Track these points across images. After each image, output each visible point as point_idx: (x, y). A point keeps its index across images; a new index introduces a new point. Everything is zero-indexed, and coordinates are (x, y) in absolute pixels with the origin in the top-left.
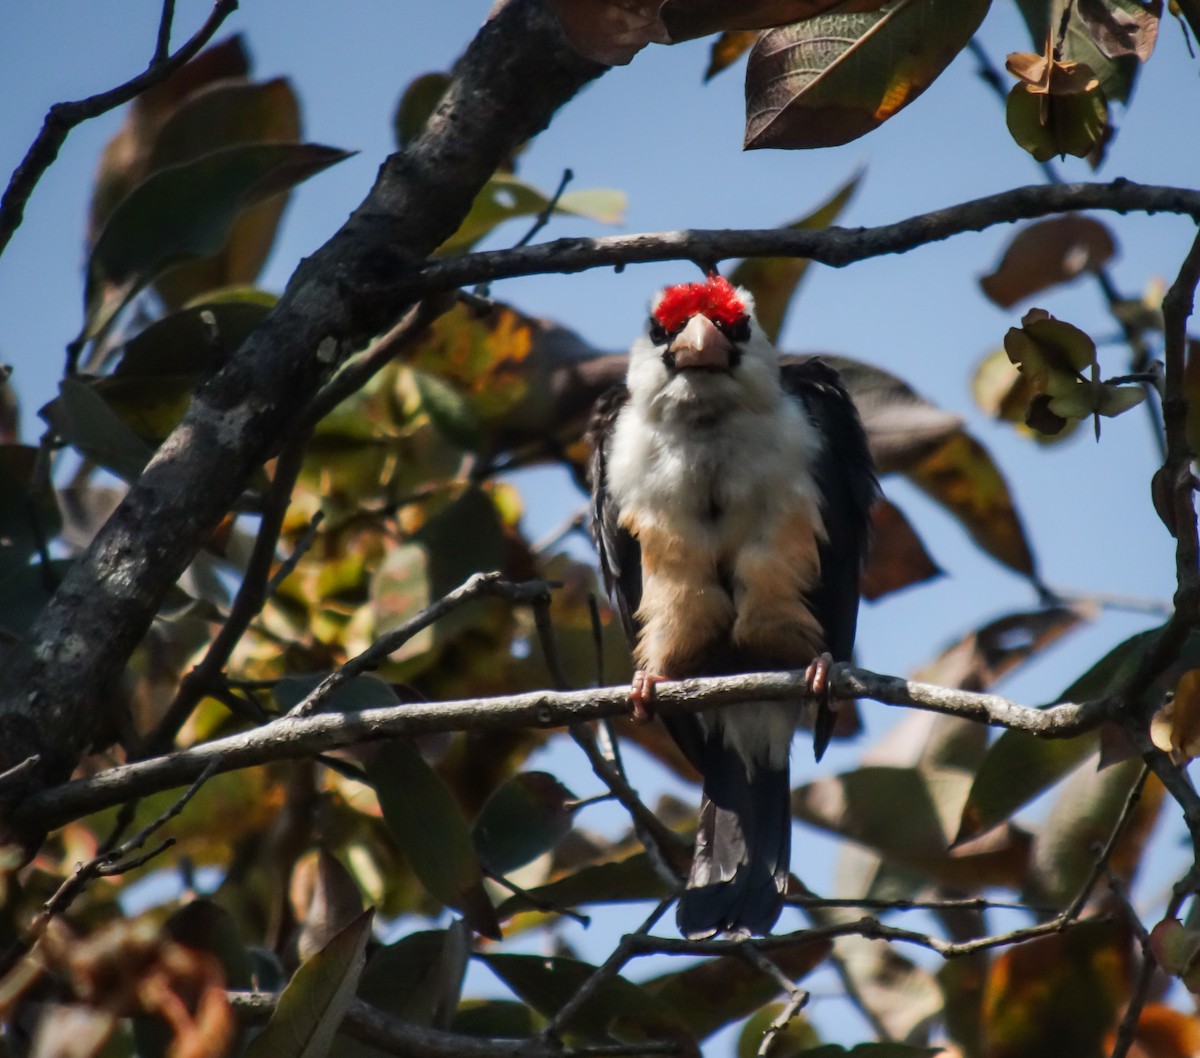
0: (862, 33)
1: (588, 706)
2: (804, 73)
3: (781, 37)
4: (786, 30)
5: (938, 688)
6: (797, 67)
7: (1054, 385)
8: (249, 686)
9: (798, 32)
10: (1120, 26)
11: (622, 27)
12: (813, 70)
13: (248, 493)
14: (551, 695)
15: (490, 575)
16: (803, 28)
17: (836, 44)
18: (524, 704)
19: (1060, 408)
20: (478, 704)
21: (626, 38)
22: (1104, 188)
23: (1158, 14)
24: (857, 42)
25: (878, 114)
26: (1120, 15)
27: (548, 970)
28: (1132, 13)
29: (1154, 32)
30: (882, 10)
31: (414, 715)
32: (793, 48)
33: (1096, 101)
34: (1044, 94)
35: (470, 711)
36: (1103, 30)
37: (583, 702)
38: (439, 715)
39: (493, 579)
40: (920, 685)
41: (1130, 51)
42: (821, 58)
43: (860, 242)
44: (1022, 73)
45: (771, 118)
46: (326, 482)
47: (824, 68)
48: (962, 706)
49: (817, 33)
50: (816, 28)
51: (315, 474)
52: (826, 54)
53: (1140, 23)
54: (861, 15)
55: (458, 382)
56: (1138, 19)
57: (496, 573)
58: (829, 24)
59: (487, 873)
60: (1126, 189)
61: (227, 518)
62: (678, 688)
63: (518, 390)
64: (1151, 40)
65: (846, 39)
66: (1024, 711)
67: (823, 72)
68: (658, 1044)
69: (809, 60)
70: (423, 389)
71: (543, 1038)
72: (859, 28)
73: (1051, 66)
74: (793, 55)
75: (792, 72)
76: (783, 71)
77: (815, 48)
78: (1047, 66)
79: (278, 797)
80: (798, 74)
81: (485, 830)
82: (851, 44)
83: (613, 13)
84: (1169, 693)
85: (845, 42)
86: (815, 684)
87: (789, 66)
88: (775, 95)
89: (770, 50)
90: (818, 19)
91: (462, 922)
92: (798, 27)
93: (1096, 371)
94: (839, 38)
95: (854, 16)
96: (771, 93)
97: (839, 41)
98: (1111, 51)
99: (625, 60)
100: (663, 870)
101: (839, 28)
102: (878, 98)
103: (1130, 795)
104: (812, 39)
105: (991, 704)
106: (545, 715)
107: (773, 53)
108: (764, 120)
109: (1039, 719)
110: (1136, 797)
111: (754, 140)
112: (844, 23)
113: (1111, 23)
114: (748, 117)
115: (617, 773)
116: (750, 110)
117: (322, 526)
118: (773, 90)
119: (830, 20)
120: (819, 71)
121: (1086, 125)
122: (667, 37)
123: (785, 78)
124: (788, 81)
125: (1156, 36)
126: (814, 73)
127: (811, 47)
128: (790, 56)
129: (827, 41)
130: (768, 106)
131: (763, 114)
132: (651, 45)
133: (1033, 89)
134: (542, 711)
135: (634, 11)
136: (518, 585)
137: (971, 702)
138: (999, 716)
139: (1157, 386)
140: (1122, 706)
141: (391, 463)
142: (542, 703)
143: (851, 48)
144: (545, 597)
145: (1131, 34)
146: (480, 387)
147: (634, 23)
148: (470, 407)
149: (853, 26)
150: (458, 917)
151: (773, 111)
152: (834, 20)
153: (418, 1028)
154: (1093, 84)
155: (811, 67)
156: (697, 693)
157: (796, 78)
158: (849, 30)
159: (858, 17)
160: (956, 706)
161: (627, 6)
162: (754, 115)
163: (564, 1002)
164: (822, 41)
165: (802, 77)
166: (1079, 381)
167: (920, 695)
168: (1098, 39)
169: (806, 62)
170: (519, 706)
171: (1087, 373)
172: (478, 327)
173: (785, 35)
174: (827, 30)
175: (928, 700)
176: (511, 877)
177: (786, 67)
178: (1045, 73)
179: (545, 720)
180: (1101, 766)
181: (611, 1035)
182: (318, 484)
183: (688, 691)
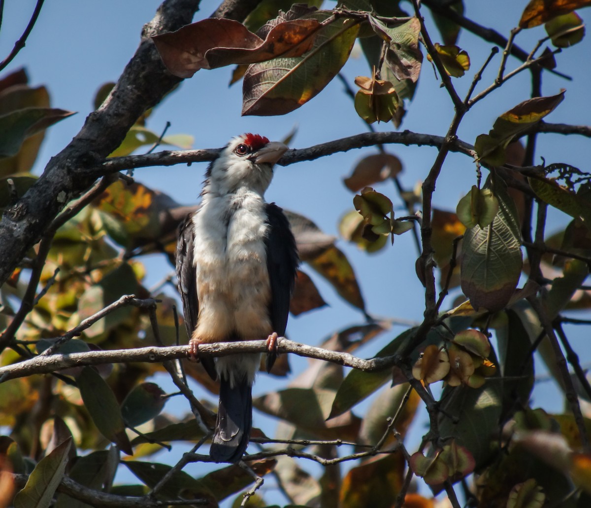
0: (294, 66)
1: (171, 353)
2: (268, 83)
3: (259, 67)
4: (261, 64)
5: (323, 349)
6: (265, 80)
7: (374, 221)
8: (26, 343)
9: (266, 65)
10: (404, 66)
11: (189, 61)
12: (272, 82)
13: (27, 259)
14: (155, 349)
15: (130, 296)
16: (268, 63)
17: (282, 71)
18: (144, 352)
19: (377, 231)
20: (123, 352)
21: (191, 66)
22: (400, 134)
23: (421, 61)
24: (292, 70)
25: (300, 102)
26: (405, 61)
27: (152, 469)
28: (410, 60)
29: (419, 69)
30: (302, 56)
31: (95, 356)
32: (264, 72)
33: (393, 98)
34: (371, 94)
35: (120, 355)
36: (397, 68)
37: (169, 352)
38: (106, 356)
39: (132, 298)
40: (314, 348)
41: (408, 77)
42: (276, 77)
43: (294, 155)
44: (362, 85)
45: (253, 102)
46: (60, 259)
47: (277, 81)
48: (332, 358)
49: (274, 66)
50: (274, 63)
51: (55, 254)
52: (278, 74)
53: (413, 65)
54: (294, 58)
55: (118, 216)
56: (413, 63)
57: (133, 295)
58: (279, 62)
59: (127, 426)
60: (409, 135)
61: (17, 271)
62: (210, 347)
63: (144, 221)
64: (418, 72)
65: (286, 69)
66: (359, 360)
67: (276, 83)
68: (198, 500)
69: (270, 77)
70: (103, 219)
71: (149, 497)
72: (292, 63)
73: (374, 82)
74: (264, 75)
75: (263, 83)
76: (259, 82)
77: (273, 72)
78: (372, 82)
79: (36, 396)
80: (266, 83)
81: (127, 408)
82: (289, 71)
83: (185, 55)
84: (422, 354)
85: (286, 70)
86: (270, 347)
87: (262, 80)
88: (255, 93)
89: (254, 73)
90: (275, 60)
91: (116, 447)
92: (266, 63)
93: (393, 215)
94: (284, 68)
95: (290, 59)
96: (254, 92)
97: (284, 70)
98: (400, 77)
99: (190, 76)
100: (202, 426)
101: (284, 64)
102: (300, 96)
103: (404, 397)
104: (272, 68)
105: (345, 357)
106: (152, 357)
107: (255, 74)
108: (250, 103)
109: (365, 364)
110: (407, 398)
111: (246, 112)
112: (286, 62)
113: (400, 64)
114: (244, 102)
115: (184, 383)
116: (244, 98)
117: (58, 277)
118: (255, 90)
119: (280, 60)
120: (274, 82)
121: (389, 108)
122: (208, 67)
123: (260, 85)
124: (261, 86)
125: (420, 71)
126: (272, 83)
127: (271, 72)
128: (262, 75)
129: (278, 69)
130: (252, 97)
131: (250, 100)
132: (201, 69)
133: (366, 92)
134: (151, 355)
135: (195, 54)
136: (142, 301)
137: (336, 356)
138: (348, 362)
139: (419, 222)
140: (400, 359)
141: (89, 251)
142: (151, 352)
143: (289, 72)
144: (154, 306)
145: (409, 70)
146: (128, 219)
147: (194, 59)
148: (124, 228)
149: (290, 63)
150: (114, 445)
151: (255, 99)
152: (282, 60)
153: (95, 491)
154: (391, 90)
155: (271, 80)
156: (219, 349)
157: (264, 85)
158: (288, 65)
159: (292, 59)
160: (330, 357)
161: (192, 52)
162: (246, 101)
163: (158, 481)
164: (276, 69)
165: (267, 85)
166: (385, 219)
167: (314, 352)
168: (394, 72)
169: (269, 78)
170: (141, 353)
171: (389, 215)
172: (128, 193)
173: (260, 66)
174: (279, 64)
175: (318, 354)
176: (137, 428)
177: (261, 80)
178: (371, 85)
179: (153, 359)
180: (393, 385)
181: (179, 497)
182: (56, 260)
183: (214, 348)
